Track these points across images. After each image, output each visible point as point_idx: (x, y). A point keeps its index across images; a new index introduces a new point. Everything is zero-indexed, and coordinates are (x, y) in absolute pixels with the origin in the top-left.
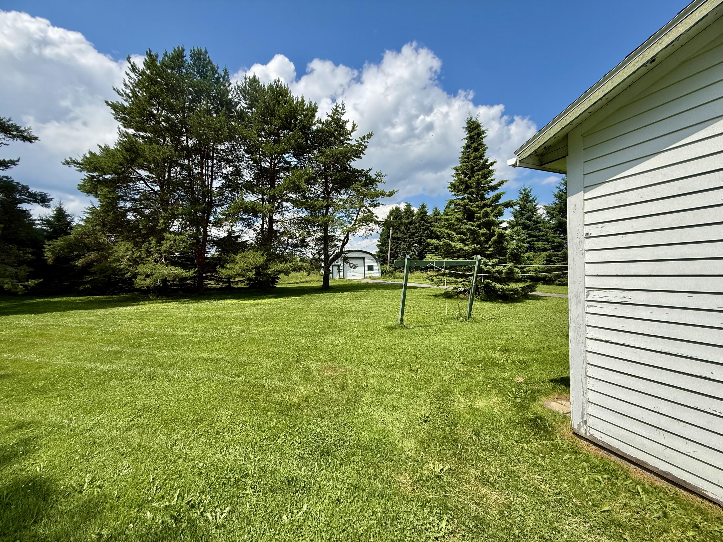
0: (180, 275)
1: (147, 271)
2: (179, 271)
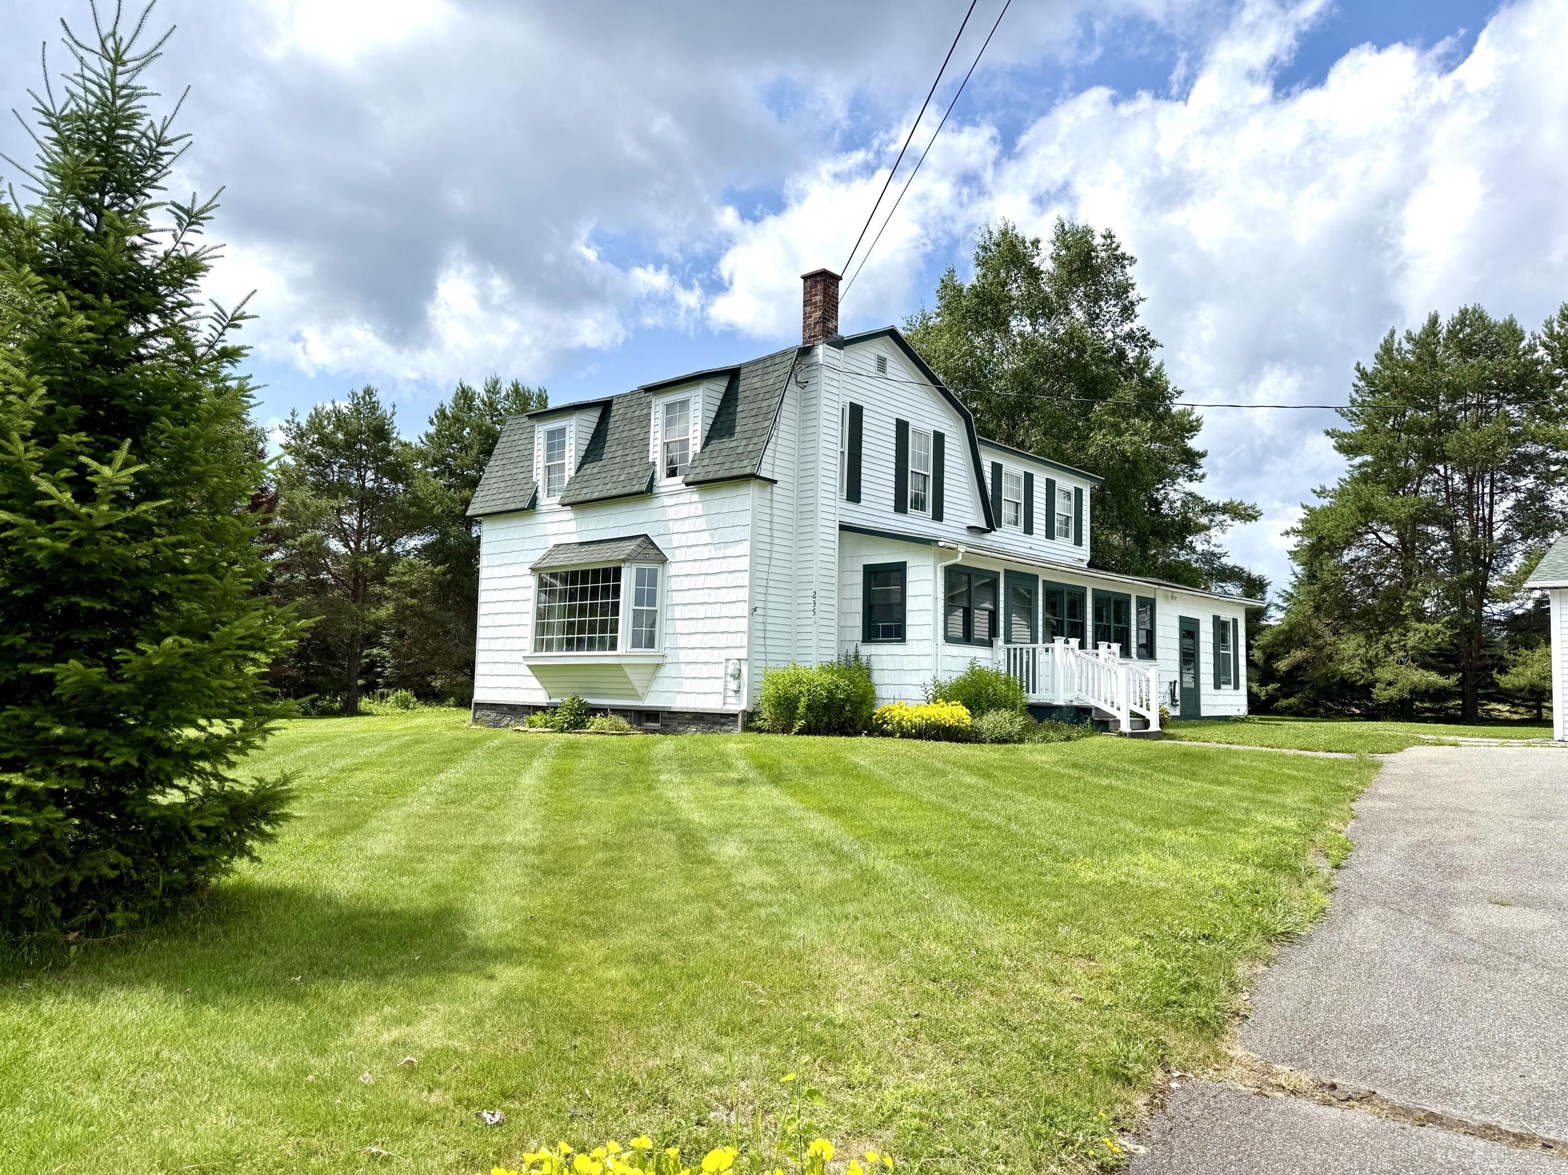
0: (1435, 683)
1: (1389, 677)
2: (1434, 677)
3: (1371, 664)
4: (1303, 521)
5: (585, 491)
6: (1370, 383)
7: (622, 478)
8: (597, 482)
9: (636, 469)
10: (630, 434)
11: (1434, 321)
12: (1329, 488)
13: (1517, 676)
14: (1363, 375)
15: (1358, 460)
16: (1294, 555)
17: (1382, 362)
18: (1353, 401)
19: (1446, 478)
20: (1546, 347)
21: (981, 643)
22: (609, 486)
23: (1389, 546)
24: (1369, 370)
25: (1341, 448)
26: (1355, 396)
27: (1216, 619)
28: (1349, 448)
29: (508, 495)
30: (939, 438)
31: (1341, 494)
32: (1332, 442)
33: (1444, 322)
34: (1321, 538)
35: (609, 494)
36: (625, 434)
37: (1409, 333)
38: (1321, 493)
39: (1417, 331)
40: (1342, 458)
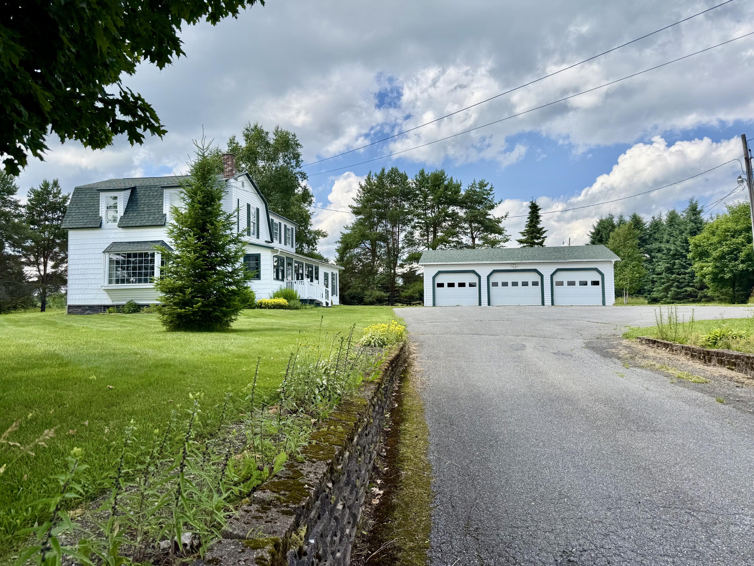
1: (369, 294)
2: (383, 294)
3: (363, 289)
4: (341, 238)
5: (131, 222)
6: (363, 190)
7: (150, 219)
8: (137, 219)
9: (157, 216)
10: (150, 201)
11: (383, 170)
12: (349, 226)
13: (406, 292)
14: (361, 187)
15: (359, 217)
16: (338, 250)
17: (367, 183)
18: (358, 196)
19: (386, 226)
20: (415, 184)
21: (281, 280)
22: (144, 221)
23: (368, 248)
24: (363, 185)
25: (354, 212)
26: (358, 194)
27: (332, 273)
28: (357, 212)
29: (86, 221)
30: (258, 210)
31: (353, 229)
32: (351, 210)
33: (386, 172)
34: (347, 244)
35: (145, 224)
36: (147, 201)
37: (376, 174)
38: (347, 228)
39: (378, 173)
40: (354, 215)
